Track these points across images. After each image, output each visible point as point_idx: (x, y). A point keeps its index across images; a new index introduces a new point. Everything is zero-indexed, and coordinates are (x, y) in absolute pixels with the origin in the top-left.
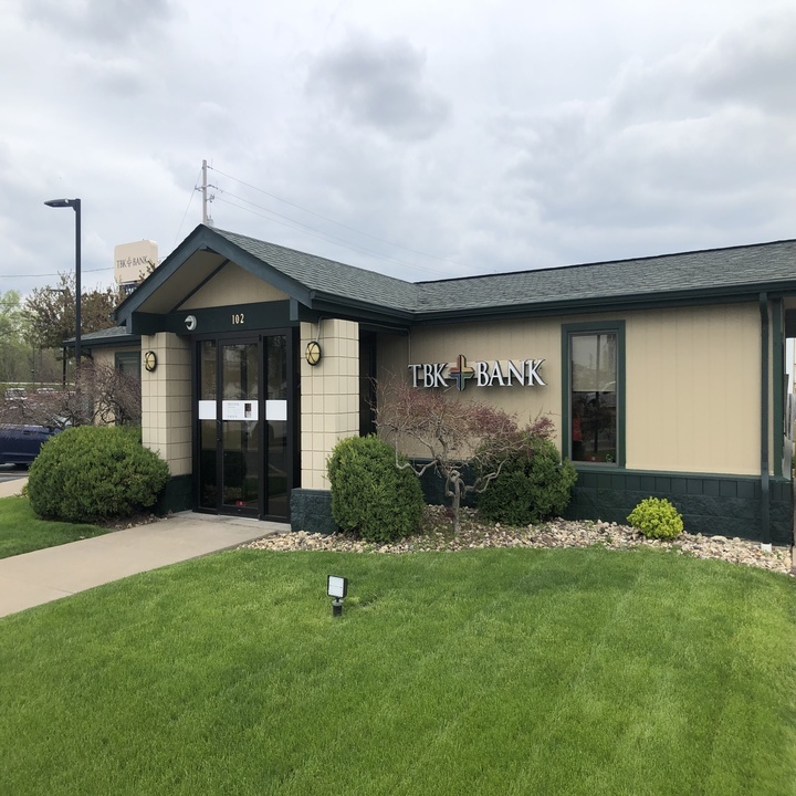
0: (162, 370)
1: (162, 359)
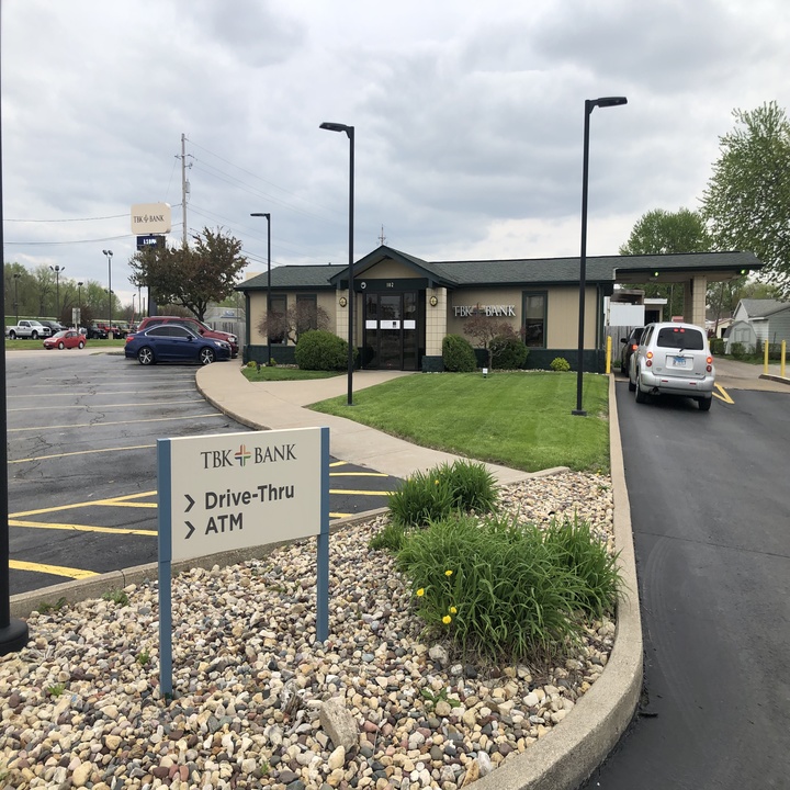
0: (348, 306)
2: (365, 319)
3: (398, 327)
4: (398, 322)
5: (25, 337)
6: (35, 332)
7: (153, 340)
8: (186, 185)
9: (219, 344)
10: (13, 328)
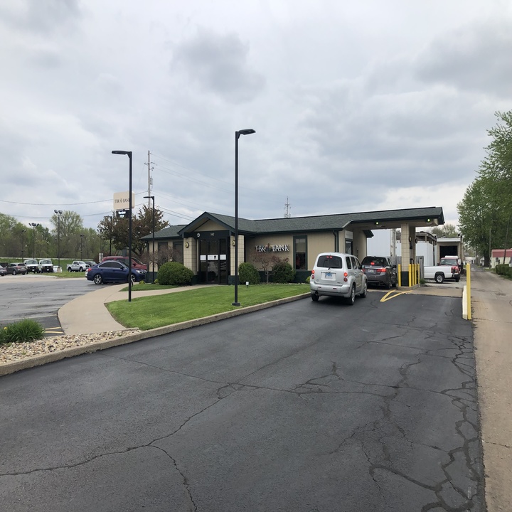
0: (190, 248)
1: (191, 244)
2: (200, 255)
3: (217, 259)
4: (217, 256)
5: (77, 271)
6: (81, 268)
7: (102, 270)
8: (150, 180)
9: (139, 272)
10: (70, 265)
